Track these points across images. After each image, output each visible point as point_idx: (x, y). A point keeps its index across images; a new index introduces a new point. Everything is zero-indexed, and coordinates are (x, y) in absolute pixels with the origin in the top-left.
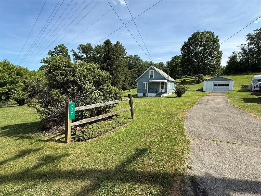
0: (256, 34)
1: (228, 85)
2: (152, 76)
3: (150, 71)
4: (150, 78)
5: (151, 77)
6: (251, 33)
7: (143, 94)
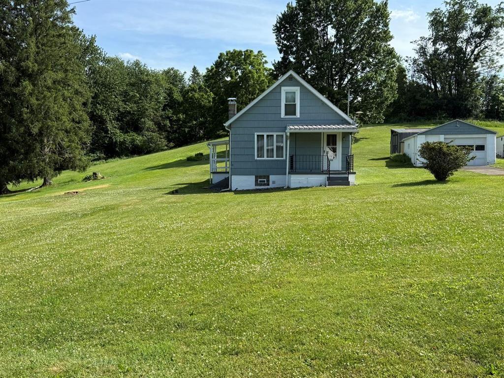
0: (449, 12)
1: (481, 148)
2: (290, 109)
3: (284, 89)
4: (283, 115)
5: (286, 114)
6: (439, 9)
7: (256, 181)
